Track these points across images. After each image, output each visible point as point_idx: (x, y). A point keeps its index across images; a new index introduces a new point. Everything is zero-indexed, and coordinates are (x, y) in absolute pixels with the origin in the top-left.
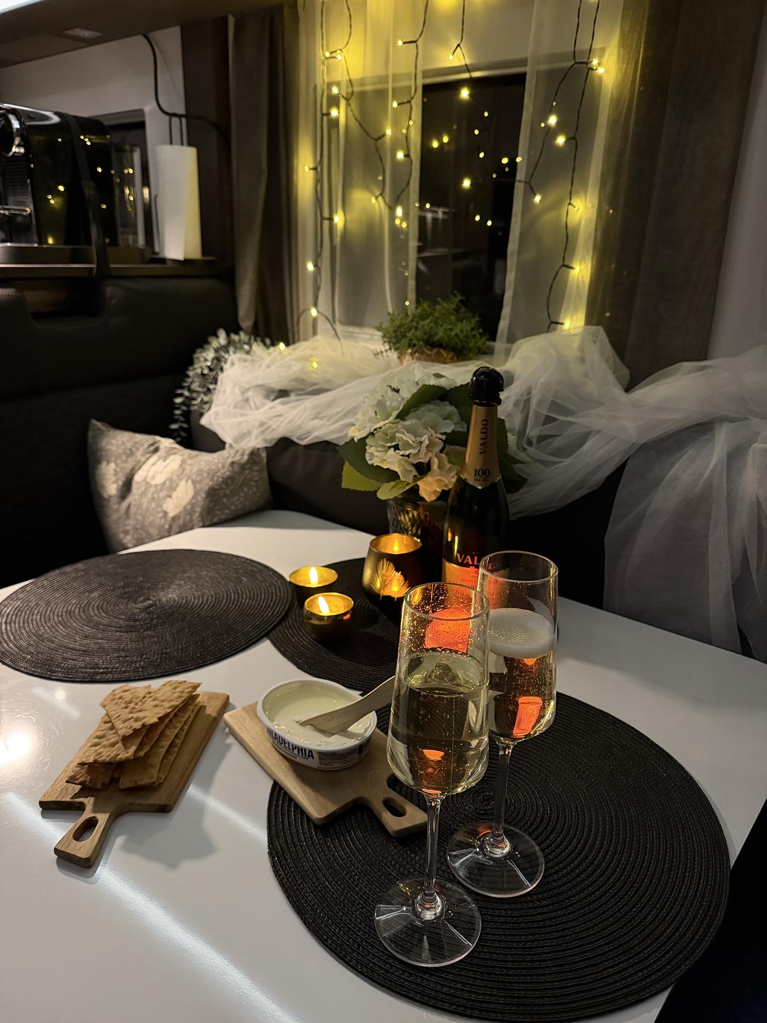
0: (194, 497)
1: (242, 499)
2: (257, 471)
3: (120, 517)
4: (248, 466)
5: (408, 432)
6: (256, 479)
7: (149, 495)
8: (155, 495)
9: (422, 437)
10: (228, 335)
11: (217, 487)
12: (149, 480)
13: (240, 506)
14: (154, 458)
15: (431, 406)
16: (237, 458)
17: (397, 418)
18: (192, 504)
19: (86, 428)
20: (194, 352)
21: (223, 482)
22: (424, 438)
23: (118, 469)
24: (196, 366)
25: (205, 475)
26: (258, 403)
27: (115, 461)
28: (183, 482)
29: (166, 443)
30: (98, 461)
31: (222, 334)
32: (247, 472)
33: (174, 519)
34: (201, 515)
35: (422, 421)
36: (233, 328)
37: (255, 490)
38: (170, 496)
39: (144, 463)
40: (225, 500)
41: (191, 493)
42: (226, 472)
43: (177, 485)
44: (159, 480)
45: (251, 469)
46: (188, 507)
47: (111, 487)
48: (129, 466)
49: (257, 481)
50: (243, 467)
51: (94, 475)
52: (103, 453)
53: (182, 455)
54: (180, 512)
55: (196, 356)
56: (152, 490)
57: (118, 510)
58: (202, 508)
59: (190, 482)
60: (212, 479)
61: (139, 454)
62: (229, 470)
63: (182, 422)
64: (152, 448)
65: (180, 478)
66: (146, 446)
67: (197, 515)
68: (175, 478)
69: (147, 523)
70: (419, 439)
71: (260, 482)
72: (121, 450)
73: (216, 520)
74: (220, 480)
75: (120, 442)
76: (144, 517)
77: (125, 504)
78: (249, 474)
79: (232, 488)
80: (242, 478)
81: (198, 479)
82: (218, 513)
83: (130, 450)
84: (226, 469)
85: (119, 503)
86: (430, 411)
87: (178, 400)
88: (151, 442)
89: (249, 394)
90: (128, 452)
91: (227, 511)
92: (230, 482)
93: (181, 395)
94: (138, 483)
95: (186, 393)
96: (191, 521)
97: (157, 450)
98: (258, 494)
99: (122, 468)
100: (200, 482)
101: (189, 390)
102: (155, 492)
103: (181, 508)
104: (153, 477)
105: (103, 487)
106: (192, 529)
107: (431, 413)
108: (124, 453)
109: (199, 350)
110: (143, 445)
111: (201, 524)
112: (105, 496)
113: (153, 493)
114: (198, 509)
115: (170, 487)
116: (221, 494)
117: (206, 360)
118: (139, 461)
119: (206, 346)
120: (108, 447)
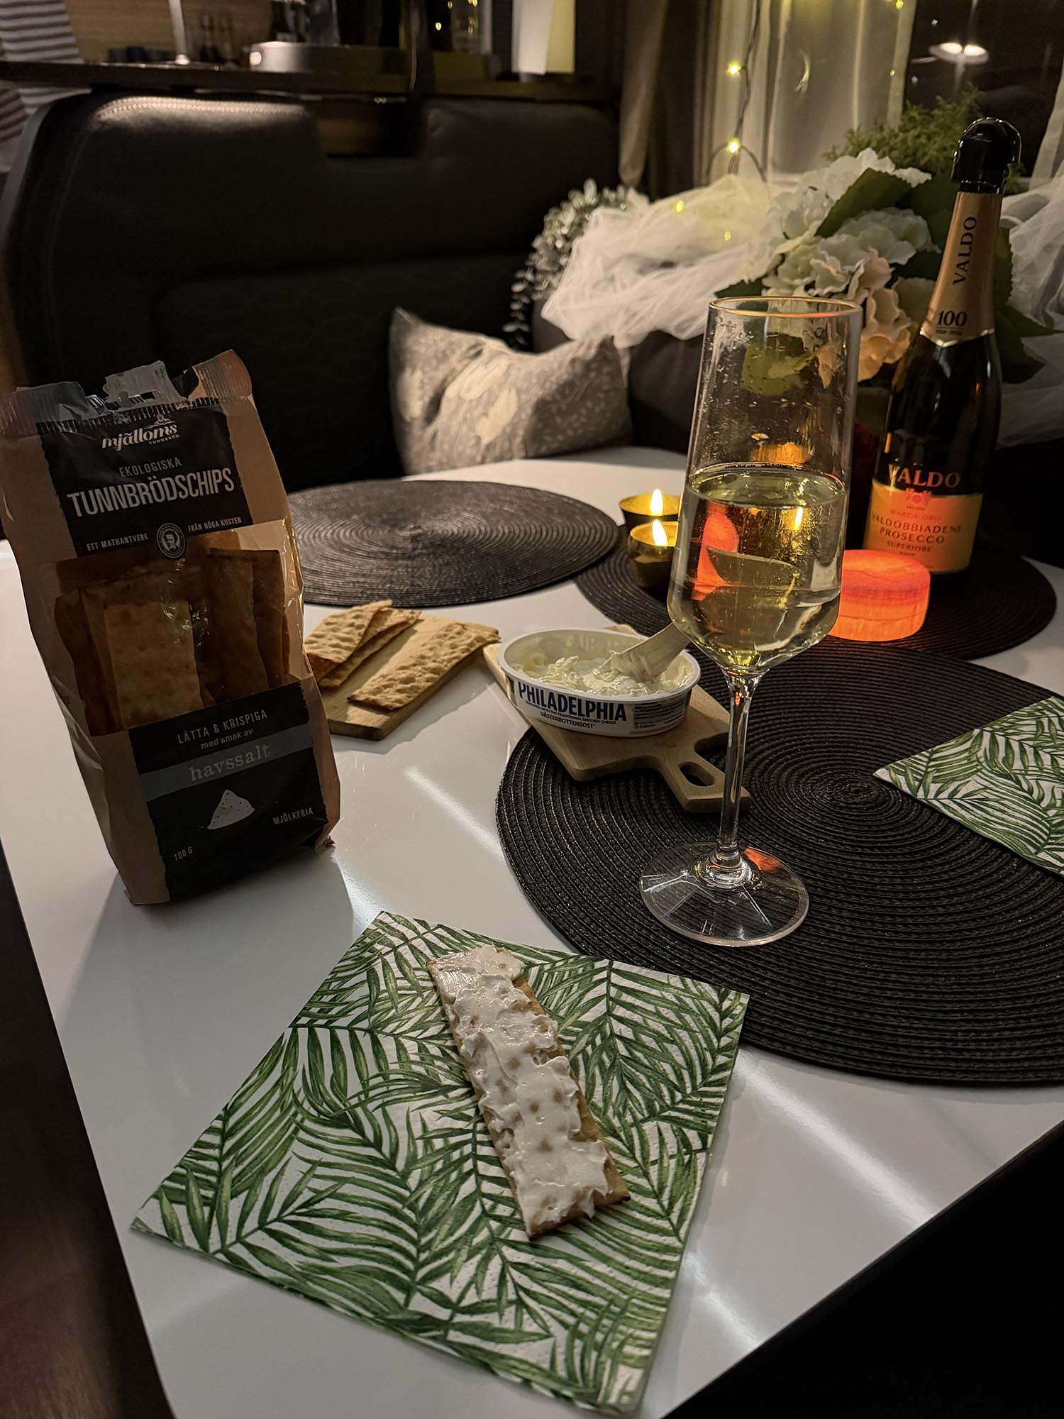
0: (517, 414)
1: (583, 420)
2: (608, 374)
3: (424, 448)
4: (594, 365)
5: (830, 255)
6: (606, 387)
7: (461, 414)
8: (468, 415)
9: (854, 264)
10: (599, 190)
11: (548, 398)
12: (461, 395)
13: (580, 432)
14: (475, 363)
15: (881, 215)
16: (580, 353)
17: (816, 235)
18: (513, 425)
19: (387, 321)
20: (547, 212)
21: (557, 390)
22: (857, 265)
23: (426, 381)
24: (547, 233)
25: (534, 381)
26: (626, 281)
27: (422, 369)
28: (505, 393)
29: (493, 345)
30: (401, 368)
31: (590, 187)
32: (593, 375)
33: (489, 447)
34: (524, 442)
35: (859, 238)
36: (609, 180)
37: (603, 405)
38: (486, 414)
39: (461, 371)
40: (558, 420)
41: (513, 408)
42: (563, 375)
43: (497, 397)
44: (475, 393)
45: (598, 370)
46: (508, 430)
47: (415, 406)
48: (440, 375)
49: (607, 392)
50: (588, 365)
51: (395, 389)
52: (408, 356)
53: (510, 359)
54: (497, 438)
55: (548, 219)
56: (465, 407)
57: (421, 438)
58: (526, 431)
59: (513, 392)
60: (543, 387)
61: (454, 360)
62: (567, 373)
63: (522, 322)
64: (473, 352)
65: (501, 386)
66: (465, 348)
67: (518, 440)
68: (495, 388)
69: (455, 454)
70: (848, 268)
71: (611, 394)
72: (431, 352)
73: (543, 449)
74: (554, 387)
75: (432, 342)
76: (452, 447)
77: (430, 430)
78: (595, 378)
79: (570, 399)
80: (585, 385)
81: (525, 386)
82: (548, 439)
83: (444, 352)
84: (563, 371)
85: (424, 428)
86: (878, 221)
87: (518, 288)
88: (473, 343)
89: (616, 270)
90: (440, 355)
91: (560, 438)
92: (567, 391)
93: (522, 280)
94: (450, 400)
95: (529, 276)
96: (510, 450)
97: (479, 353)
98: (608, 415)
99: (431, 378)
100: (527, 391)
101: (535, 272)
102: (467, 411)
103: (499, 431)
104: (469, 390)
105: (405, 405)
106: (511, 459)
107: (877, 225)
108: (436, 356)
109: (553, 211)
110: (460, 347)
111: (523, 454)
112: (407, 418)
113: (467, 412)
114: (521, 432)
115: (488, 400)
116: (554, 410)
117: (562, 225)
118: (453, 370)
119: (564, 205)
120: (416, 348)
